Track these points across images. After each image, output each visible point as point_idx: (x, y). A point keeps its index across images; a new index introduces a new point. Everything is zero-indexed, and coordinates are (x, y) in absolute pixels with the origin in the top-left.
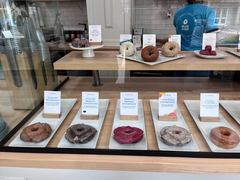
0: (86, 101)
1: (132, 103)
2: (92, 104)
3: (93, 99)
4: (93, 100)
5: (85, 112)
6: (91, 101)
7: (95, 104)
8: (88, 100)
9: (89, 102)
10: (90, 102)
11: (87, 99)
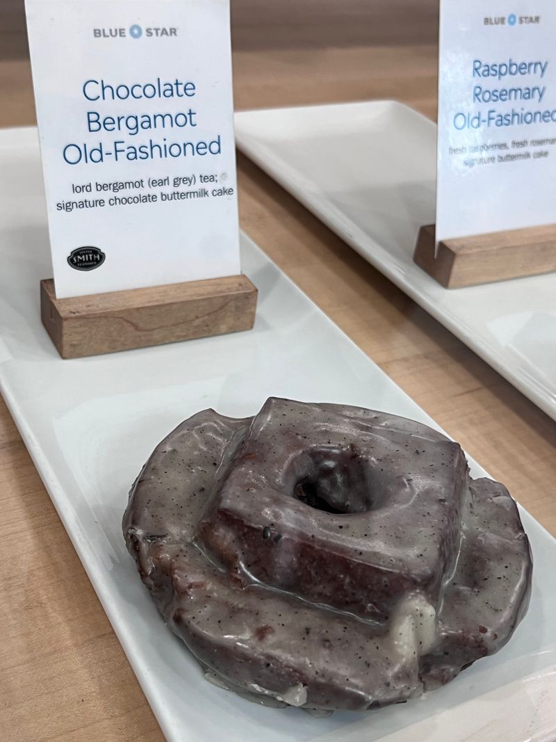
0: (96, 122)
1: (532, 105)
2: (166, 151)
3: (173, 89)
4: (175, 105)
5: (87, 258)
6: (149, 122)
7: (199, 148)
8: (109, 107)
9: (123, 134)
10: (143, 137)
11: (94, 90)
